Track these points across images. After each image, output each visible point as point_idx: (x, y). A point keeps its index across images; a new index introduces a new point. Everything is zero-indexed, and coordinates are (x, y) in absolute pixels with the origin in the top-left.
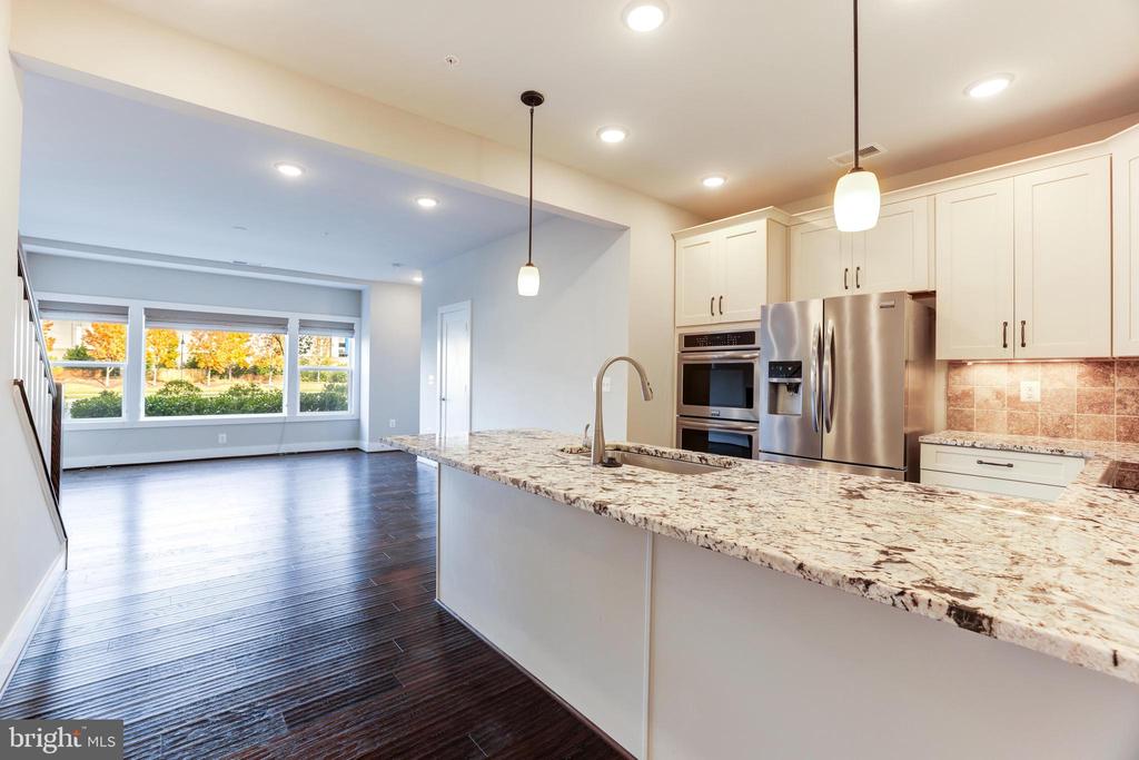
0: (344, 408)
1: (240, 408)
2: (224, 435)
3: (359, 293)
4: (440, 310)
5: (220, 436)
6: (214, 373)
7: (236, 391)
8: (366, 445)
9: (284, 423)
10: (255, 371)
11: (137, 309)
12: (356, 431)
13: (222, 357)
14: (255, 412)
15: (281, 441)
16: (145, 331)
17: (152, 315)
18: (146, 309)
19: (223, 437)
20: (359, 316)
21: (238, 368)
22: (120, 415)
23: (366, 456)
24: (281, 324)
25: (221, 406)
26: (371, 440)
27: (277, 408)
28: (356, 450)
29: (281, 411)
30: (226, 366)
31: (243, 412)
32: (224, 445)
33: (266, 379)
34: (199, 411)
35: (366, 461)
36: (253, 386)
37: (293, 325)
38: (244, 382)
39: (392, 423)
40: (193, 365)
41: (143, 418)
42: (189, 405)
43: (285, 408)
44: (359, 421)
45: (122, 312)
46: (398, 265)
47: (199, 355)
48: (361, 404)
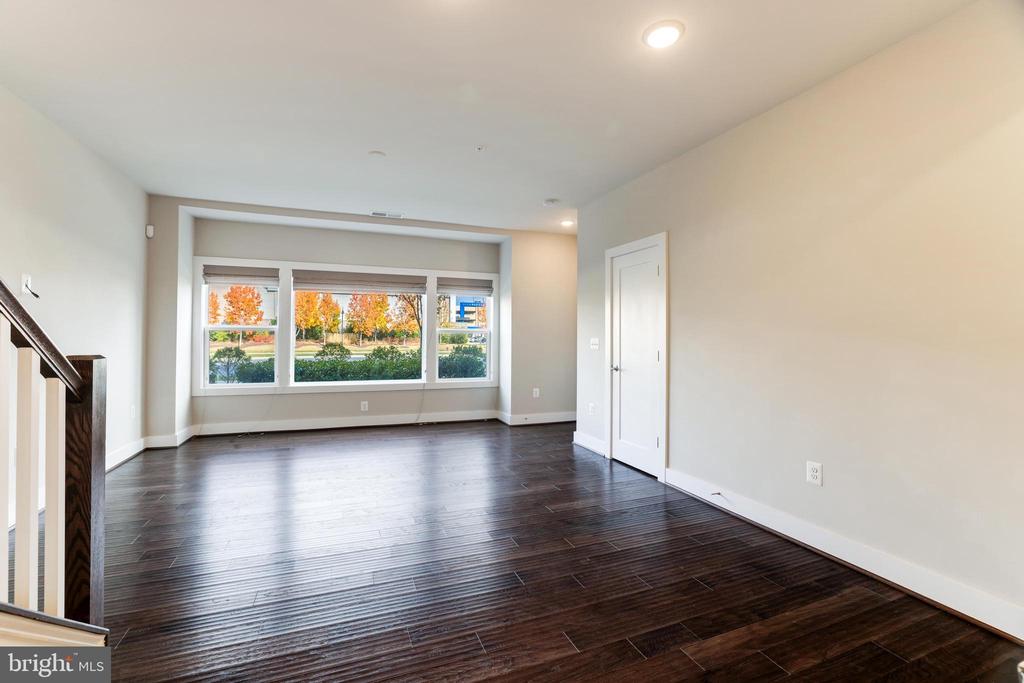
0: (481, 374)
1: (381, 374)
2: (367, 403)
3: (496, 247)
4: (609, 253)
5: (363, 403)
6: (364, 336)
7: (379, 353)
8: (508, 417)
9: (423, 391)
10: (393, 335)
11: (286, 270)
12: (496, 400)
13: (369, 324)
14: (395, 377)
15: (420, 410)
16: (293, 293)
17: (301, 277)
18: (294, 271)
19: (364, 405)
20: (497, 270)
21: (381, 332)
22: (273, 381)
23: (509, 430)
24: (420, 283)
25: (364, 371)
26: (514, 412)
27: (416, 374)
28: (496, 422)
29: (420, 377)
30: (373, 330)
31: (384, 378)
32: (365, 413)
33: (401, 341)
34: (344, 377)
35: (507, 436)
36: (392, 348)
37: (432, 284)
38: (385, 345)
39: (536, 392)
40: (350, 330)
41: (293, 383)
42: (334, 369)
43: (424, 374)
44: (498, 388)
45: (273, 274)
46: (552, 201)
47: (354, 322)
48: (502, 369)
